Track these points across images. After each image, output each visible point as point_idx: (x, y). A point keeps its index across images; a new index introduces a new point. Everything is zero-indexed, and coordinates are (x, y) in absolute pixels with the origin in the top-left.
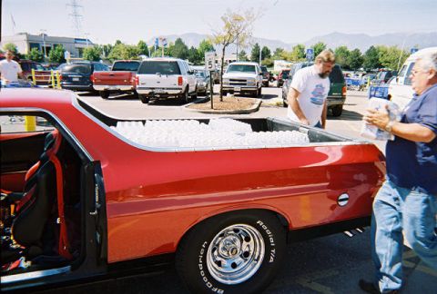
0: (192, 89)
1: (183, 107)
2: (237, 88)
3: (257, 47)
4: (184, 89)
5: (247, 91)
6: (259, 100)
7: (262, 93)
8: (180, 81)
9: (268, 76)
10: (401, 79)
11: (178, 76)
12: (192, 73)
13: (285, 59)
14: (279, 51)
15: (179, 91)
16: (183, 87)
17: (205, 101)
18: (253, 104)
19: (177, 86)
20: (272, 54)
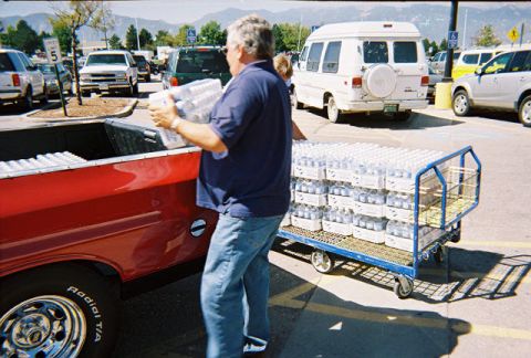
0: (38, 90)
1: (24, 116)
2: (103, 86)
3: (132, 31)
4: (24, 91)
5: (118, 89)
6: (134, 100)
7: (140, 90)
8: (16, 80)
9: (148, 67)
10: (304, 64)
11: (12, 73)
12: (35, 68)
13: (171, 45)
14: (162, 34)
15: (16, 95)
16: (23, 89)
17: (57, 106)
18: (124, 106)
19: (12, 88)
20: (155, 39)
